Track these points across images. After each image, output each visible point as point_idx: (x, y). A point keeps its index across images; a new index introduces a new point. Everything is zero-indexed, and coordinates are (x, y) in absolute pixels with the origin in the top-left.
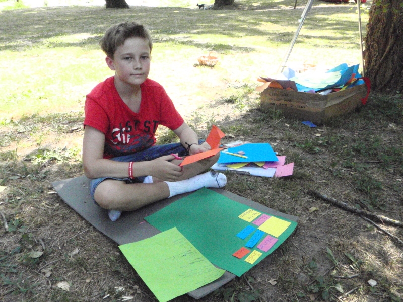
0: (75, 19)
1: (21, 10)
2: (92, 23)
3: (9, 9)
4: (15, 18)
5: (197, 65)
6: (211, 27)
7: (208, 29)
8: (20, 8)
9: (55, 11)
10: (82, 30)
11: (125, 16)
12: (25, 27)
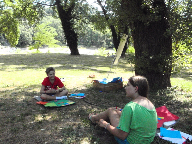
0: (57, 59)
1: (38, 54)
2: (63, 61)
3: (33, 53)
4: (35, 57)
5: (88, 77)
6: (108, 64)
7: (105, 65)
8: (38, 53)
9: (51, 55)
10: (58, 63)
11: (76, 59)
12: (38, 61)
